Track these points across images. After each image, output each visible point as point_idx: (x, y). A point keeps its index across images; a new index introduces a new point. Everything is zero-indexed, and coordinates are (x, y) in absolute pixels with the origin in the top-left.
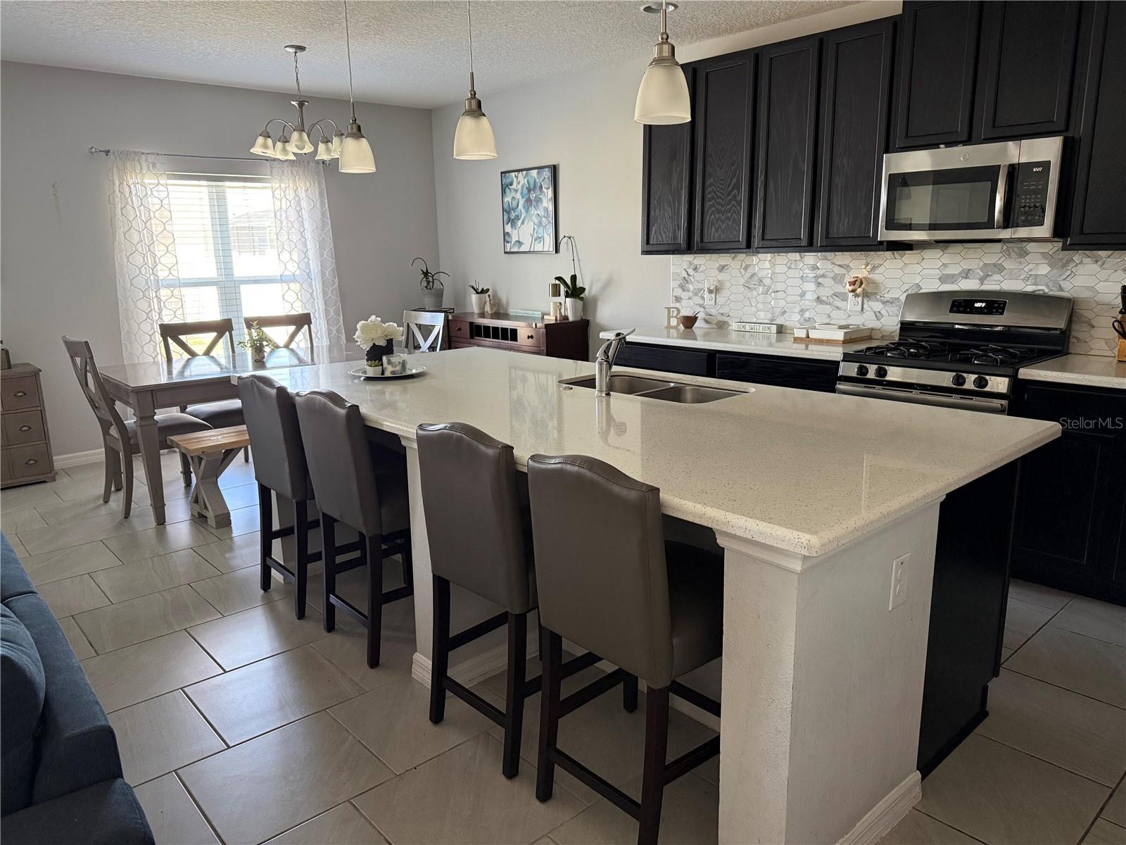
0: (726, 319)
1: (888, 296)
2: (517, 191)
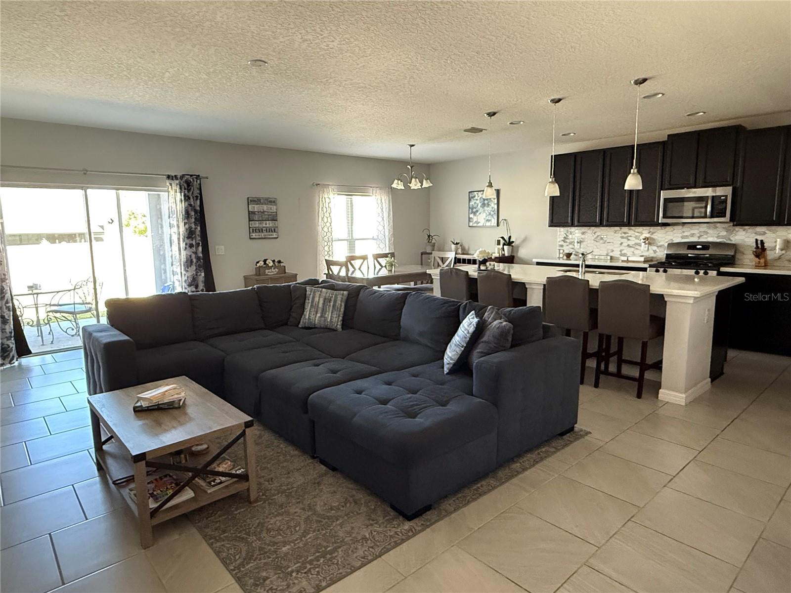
1: (659, 244)
2: (477, 200)
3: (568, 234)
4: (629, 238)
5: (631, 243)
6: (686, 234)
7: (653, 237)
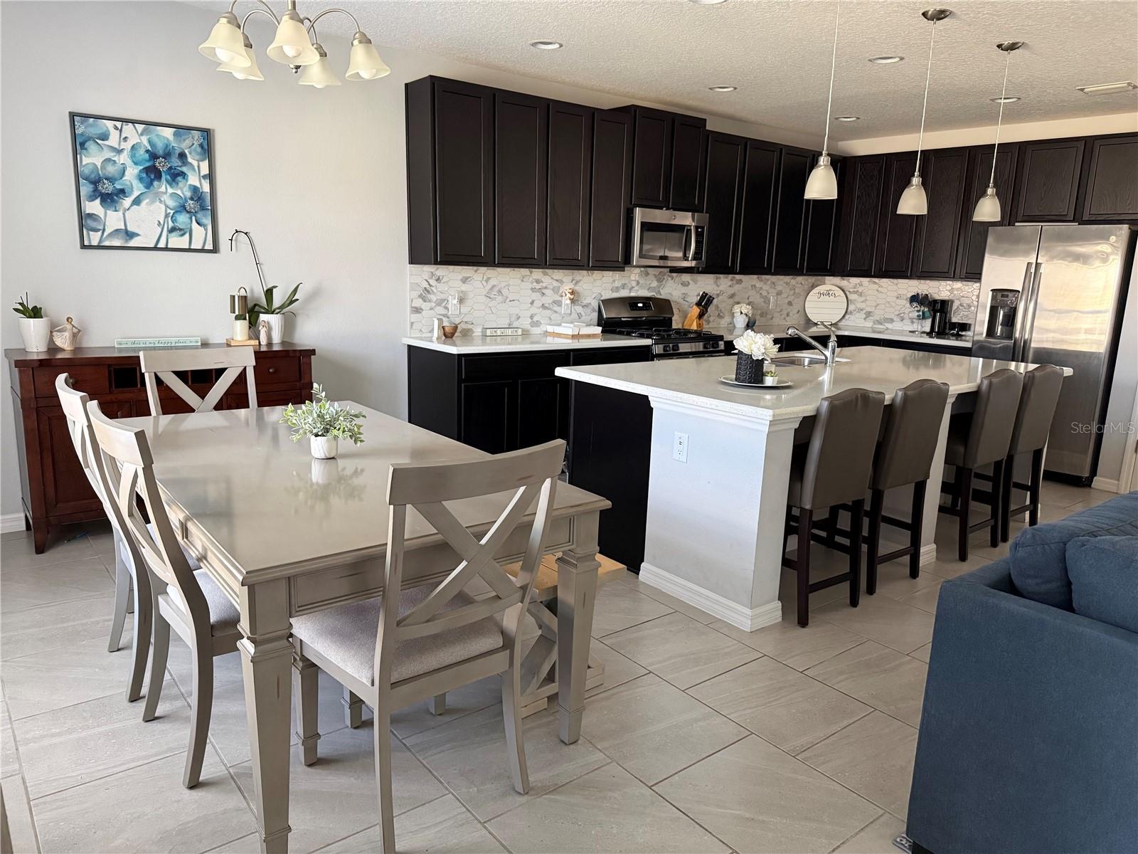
0: (470, 327)
1: (585, 302)
2: (119, 151)
3: (433, 282)
5: (548, 301)
6: (617, 284)
7: (577, 288)
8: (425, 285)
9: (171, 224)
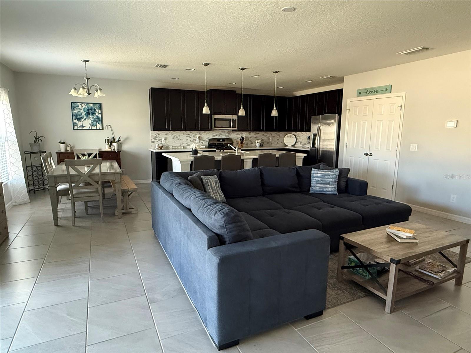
0: (168, 146)
1: (204, 140)
2: (81, 109)
3: (157, 135)
4: (191, 137)
5: (192, 139)
6: (214, 135)
7: (201, 136)
8: (155, 136)
9: (92, 124)
